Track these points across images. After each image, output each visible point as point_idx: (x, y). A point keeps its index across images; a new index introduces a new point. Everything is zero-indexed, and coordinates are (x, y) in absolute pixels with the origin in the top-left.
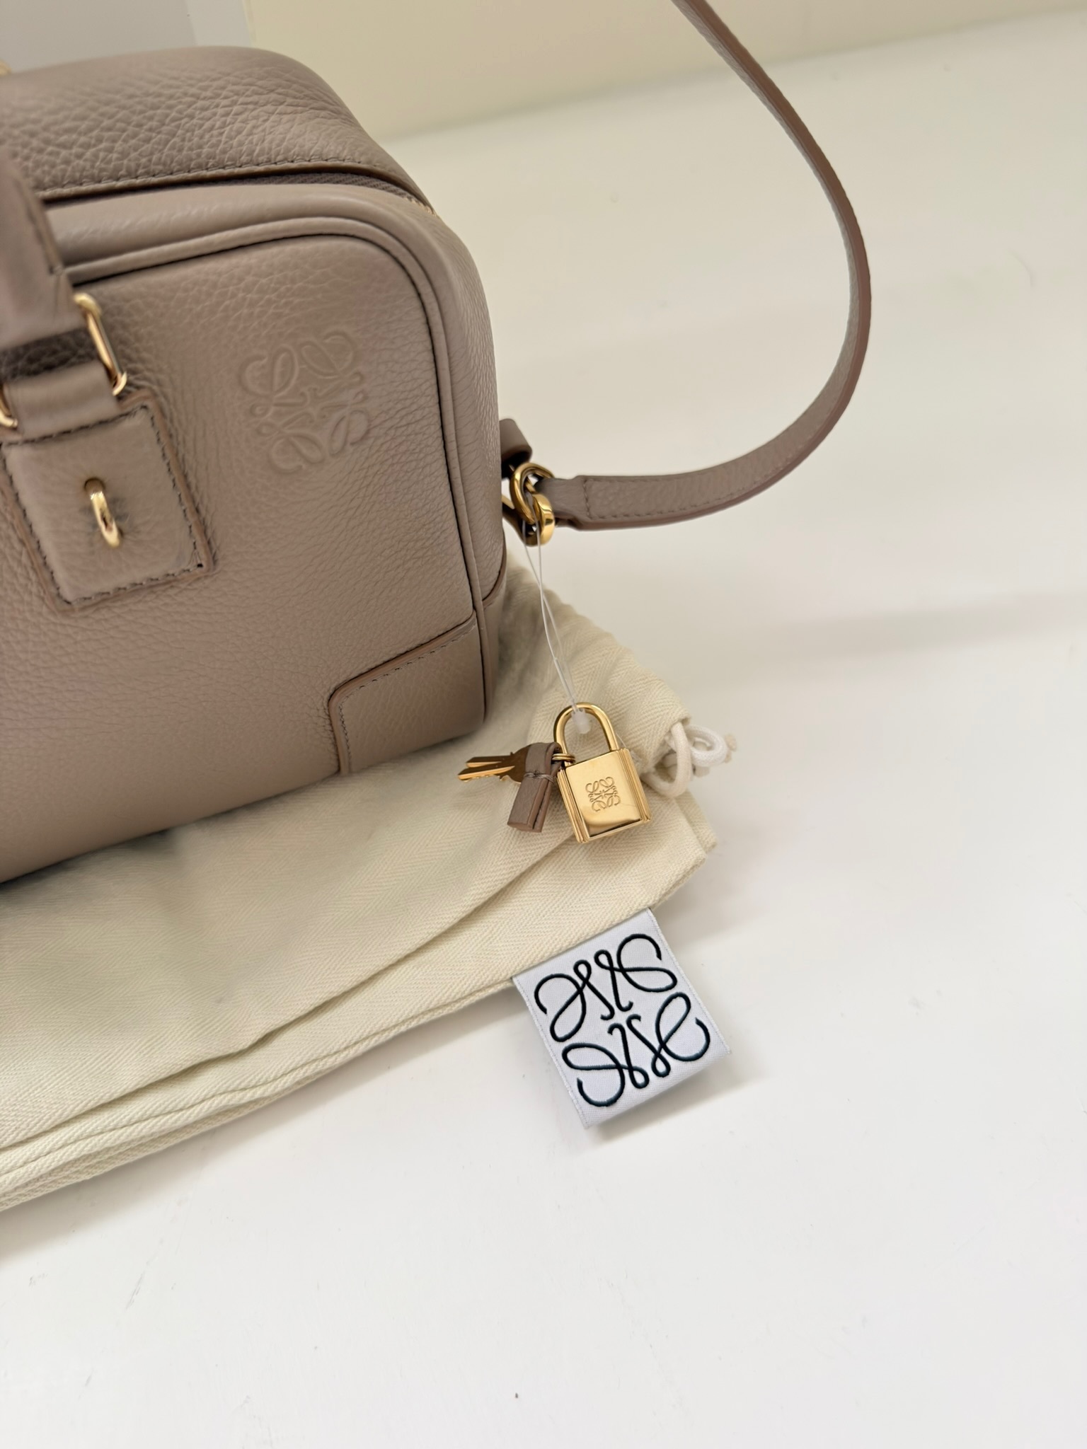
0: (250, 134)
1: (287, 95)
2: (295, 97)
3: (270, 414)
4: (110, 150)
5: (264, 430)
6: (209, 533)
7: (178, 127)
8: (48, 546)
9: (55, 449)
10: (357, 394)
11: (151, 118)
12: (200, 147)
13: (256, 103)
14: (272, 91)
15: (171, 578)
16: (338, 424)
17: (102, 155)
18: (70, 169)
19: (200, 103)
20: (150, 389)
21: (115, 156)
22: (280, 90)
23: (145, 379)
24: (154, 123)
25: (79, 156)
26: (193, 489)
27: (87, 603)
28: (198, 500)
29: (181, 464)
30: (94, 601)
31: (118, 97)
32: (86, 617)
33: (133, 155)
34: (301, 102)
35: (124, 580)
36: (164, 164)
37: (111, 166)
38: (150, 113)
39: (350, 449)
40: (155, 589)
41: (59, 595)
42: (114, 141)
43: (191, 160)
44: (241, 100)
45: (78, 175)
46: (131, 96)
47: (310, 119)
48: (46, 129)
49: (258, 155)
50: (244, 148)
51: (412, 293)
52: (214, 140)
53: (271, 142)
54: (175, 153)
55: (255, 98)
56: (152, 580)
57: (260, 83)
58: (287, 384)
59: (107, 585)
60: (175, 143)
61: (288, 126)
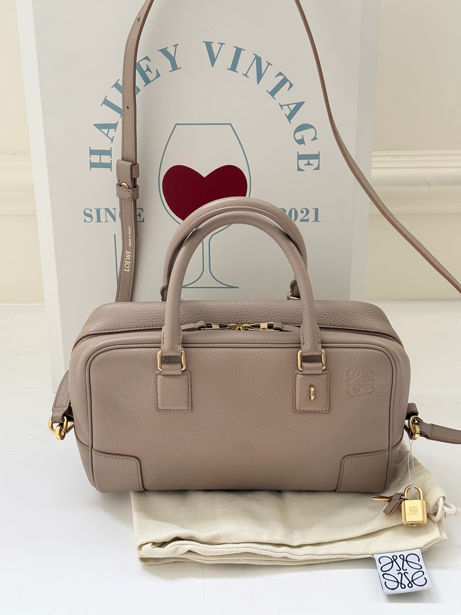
0: (363, 322)
1: (373, 315)
2: (375, 315)
3: (352, 382)
4: (331, 320)
5: (350, 385)
6: (330, 404)
7: (347, 318)
8: (297, 397)
9: (307, 377)
10: (372, 383)
11: (342, 315)
12: (351, 323)
13: (366, 316)
14: (370, 313)
15: (319, 411)
16: (366, 388)
17: (329, 320)
18: (322, 322)
19: (353, 314)
20: (329, 371)
21: (332, 321)
22: (372, 313)
23: (328, 368)
24: (342, 316)
25: (325, 320)
26: (330, 394)
27: (300, 411)
28: (330, 396)
29: (330, 388)
30: (302, 412)
31: (336, 309)
32: (299, 415)
33: (336, 322)
34: (376, 316)
35: (310, 409)
36: (342, 325)
37: (331, 323)
38: (342, 314)
39: (367, 394)
40: (315, 413)
41: (295, 408)
42: (333, 318)
43: (348, 325)
44: (363, 314)
45: (323, 323)
46: (339, 310)
47: (377, 321)
48: (319, 313)
49: (363, 327)
50: (360, 325)
51: (391, 365)
52: (354, 322)
53: (367, 324)
54: (345, 323)
55: (366, 314)
56: (315, 411)
57: (368, 311)
58: (357, 377)
59: (306, 409)
60: (345, 321)
61: (372, 322)
